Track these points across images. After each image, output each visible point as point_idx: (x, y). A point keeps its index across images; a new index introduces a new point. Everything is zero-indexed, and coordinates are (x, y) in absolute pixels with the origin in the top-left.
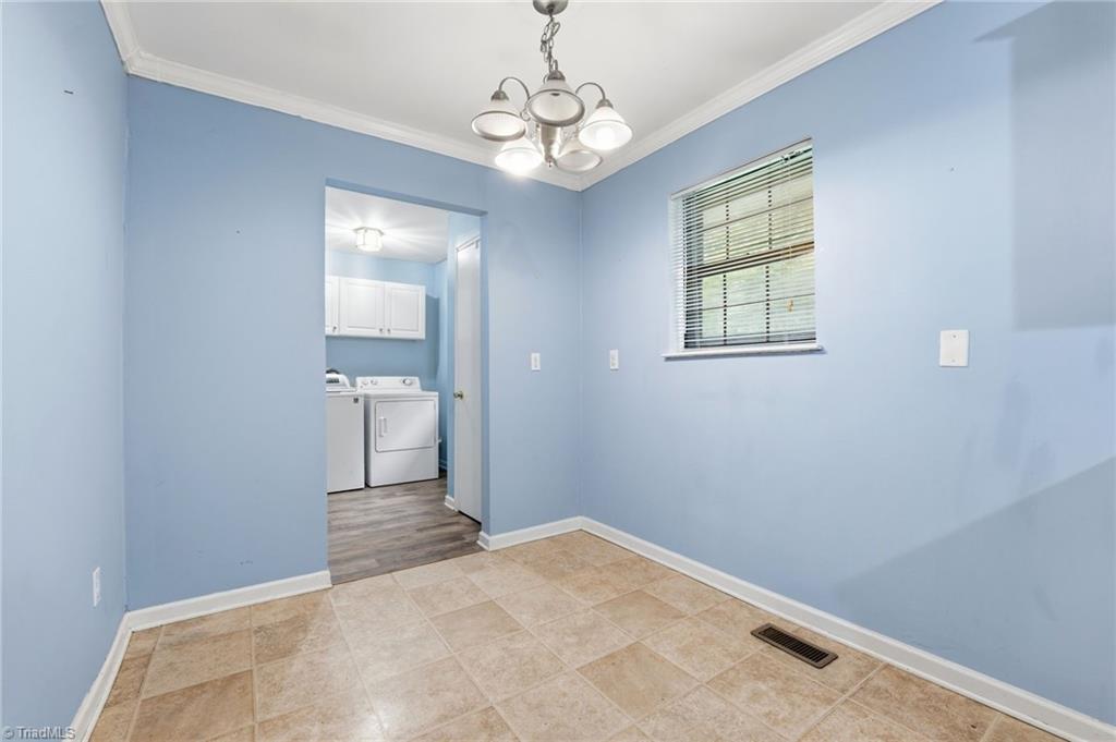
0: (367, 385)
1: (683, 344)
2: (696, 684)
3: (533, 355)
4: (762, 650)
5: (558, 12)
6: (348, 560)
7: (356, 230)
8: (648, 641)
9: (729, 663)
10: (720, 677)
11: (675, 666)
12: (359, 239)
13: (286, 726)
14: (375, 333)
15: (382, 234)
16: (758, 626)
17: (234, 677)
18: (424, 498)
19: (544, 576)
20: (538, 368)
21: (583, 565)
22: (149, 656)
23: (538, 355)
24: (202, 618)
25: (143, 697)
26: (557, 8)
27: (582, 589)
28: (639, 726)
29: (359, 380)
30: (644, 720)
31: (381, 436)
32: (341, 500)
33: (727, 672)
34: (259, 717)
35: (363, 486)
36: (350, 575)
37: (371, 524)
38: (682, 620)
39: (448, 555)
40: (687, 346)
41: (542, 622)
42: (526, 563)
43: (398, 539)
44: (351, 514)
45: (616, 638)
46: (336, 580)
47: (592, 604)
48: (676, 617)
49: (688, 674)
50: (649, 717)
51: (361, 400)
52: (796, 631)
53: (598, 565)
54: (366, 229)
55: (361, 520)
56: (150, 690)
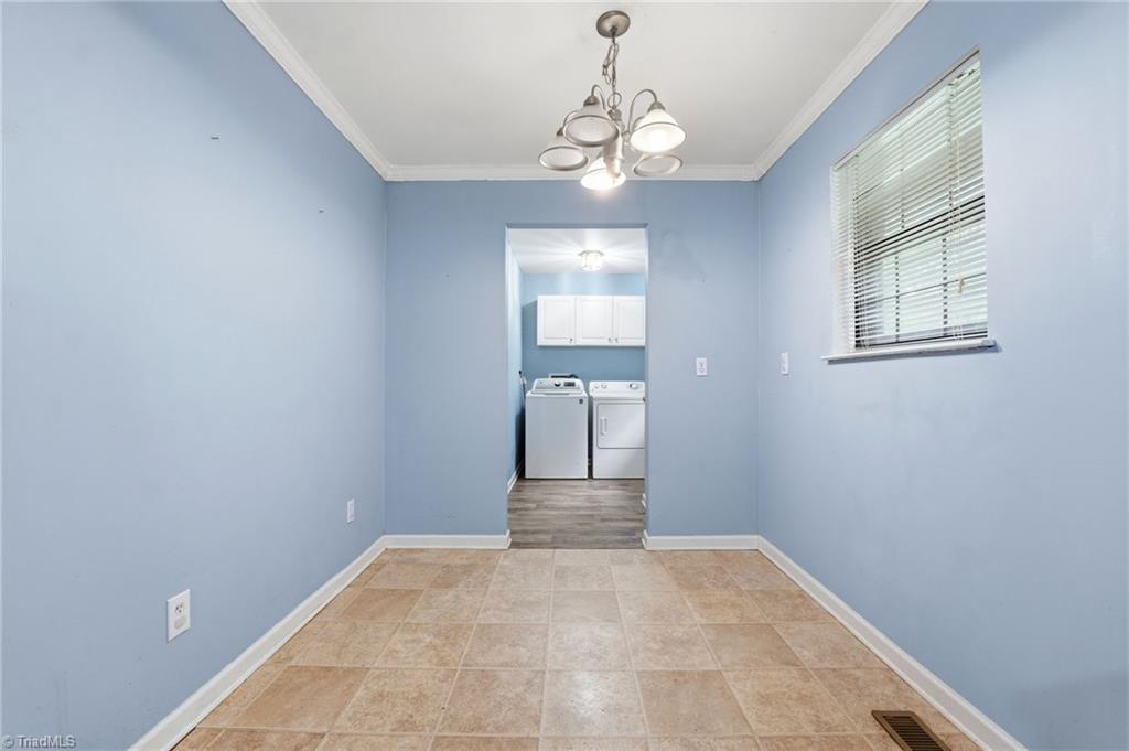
0: (599, 389)
1: (854, 343)
2: (746, 732)
3: (698, 360)
4: (869, 736)
5: (621, 34)
6: (533, 532)
7: (581, 254)
8: (731, 675)
9: (809, 730)
10: (783, 739)
11: (739, 707)
12: (582, 261)
13: (415, 631)
14: (605, 343)
15: (601, 254)
16: (892, 709)
17: (412, 591)
18: (628, 494)
19: (679, 584)
20: (705, 373)
21: (727, 585)
22: (384, 565)
23: (704, 360)
24: (422, 550)
25: (366, 587)
26: (619, 30)
27: (707, 606)
28: (649, 740)
29: (592, 384)
30: (659, 738)
31: (602, 434)
32: (561, 486)
33: (795, 738)
34: (407, 620)
35: (586, 476)
36: (528, 544)
37: (572, 508)
38: (791, 668)
39: (611, 545)
40: (858, 345)
41: (641, 622)
42: (671, 568)
43: (581, 524)
44: (562, 498)
45: (702, 660)
46: (514, 545)
47: (704, 621)
48: (788, 663)
49: (746, 720)
50: (666, 738)
51: (586, 402)
52: (949, 736)
53: (743, 588)
54: (587, 252)
55: (565, 504)
56: (373, 585)
